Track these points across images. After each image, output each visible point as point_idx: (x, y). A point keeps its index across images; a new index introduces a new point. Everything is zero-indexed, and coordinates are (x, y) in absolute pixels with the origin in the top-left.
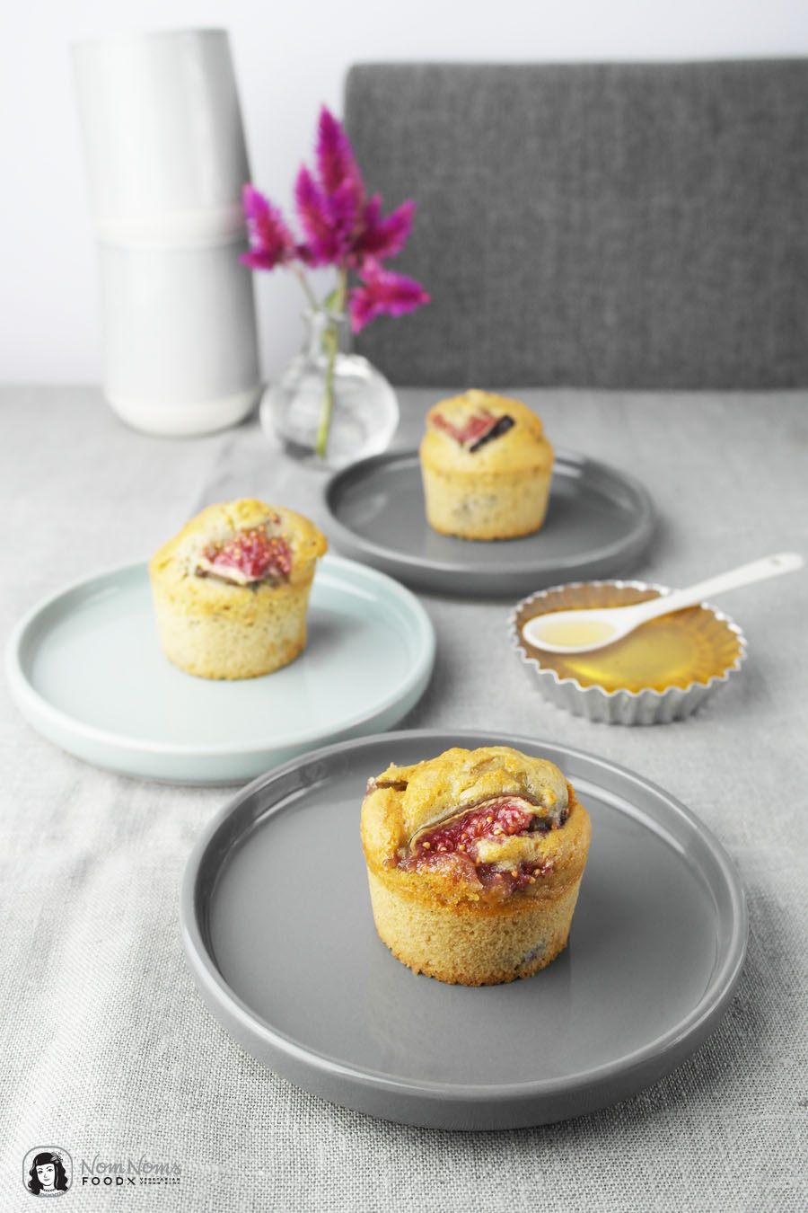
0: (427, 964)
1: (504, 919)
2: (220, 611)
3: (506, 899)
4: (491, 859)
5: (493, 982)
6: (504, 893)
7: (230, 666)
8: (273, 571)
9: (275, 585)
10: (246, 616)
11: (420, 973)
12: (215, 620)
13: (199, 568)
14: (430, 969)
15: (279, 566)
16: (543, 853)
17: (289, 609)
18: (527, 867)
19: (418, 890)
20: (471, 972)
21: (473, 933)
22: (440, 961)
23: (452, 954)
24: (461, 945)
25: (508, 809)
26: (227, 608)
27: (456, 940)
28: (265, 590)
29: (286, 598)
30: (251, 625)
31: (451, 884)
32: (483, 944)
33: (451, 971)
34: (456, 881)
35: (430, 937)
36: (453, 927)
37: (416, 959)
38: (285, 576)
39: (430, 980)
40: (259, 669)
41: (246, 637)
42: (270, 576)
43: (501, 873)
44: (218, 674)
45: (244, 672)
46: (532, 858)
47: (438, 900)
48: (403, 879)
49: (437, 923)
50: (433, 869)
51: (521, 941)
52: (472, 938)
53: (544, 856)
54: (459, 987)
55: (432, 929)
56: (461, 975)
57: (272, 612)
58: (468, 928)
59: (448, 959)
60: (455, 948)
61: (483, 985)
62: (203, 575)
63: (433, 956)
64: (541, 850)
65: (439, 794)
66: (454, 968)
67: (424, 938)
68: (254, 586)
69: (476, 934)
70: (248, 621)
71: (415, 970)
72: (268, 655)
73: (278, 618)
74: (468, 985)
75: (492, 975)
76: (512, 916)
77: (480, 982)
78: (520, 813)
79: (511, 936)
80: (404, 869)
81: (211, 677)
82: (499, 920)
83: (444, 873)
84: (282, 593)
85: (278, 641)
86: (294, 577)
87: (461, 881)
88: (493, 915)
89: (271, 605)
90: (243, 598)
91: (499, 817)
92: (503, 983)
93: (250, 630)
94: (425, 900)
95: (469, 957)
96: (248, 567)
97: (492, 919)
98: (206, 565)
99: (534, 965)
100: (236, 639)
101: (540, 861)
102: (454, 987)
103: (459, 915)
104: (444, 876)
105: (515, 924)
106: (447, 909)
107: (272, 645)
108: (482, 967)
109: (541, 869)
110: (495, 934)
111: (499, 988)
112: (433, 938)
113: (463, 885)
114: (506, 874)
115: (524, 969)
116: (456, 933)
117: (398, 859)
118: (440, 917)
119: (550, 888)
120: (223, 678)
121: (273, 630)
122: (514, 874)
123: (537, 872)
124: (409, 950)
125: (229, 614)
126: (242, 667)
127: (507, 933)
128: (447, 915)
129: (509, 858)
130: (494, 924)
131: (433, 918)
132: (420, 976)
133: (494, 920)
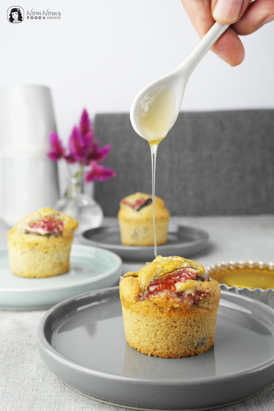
0: (155, 350)
1: (190, 317)
2: (34, 246)
3: (190, 307)
4: (182, 289)
5: (186, 356)
6: (190, 304)
7: (37, 272)
8: (56, 230)
9: (57, 236)
10: (44, 248)
11: (152, 356)
12: (32, 250)
13: (26, 230)
14: (156, 352)
15: (58, 229)
16: (204, 287)
17: (62, 248)
18: (198, 293)
19: (151, 308)
20: (176, 350)
21: (176, 327)
22: (161, 347)
23: (166, 340)
24: (171, 335)
25: (185, 272)
26: (37, 244)
27: (169, 332)
28: (52, 238)
29: (61, 242)
30: (46, 253)
31: (166, 300)
32: (181, 333)
33: (166, 351)
34: (168, 299)
35: (156, 333)
36: (167, 324)
37: (150, 348)
38: (61, 233)
39: (157, 358)
40: (49, 273)
41: (44, 258)
42: (54, 233)
43: (187, 295)
44: (33, 275)
45: (43, 274)
46: (199, 289)
47: (159, 311)
48: (143, 304)
49: (160, 323)
50: (157, 296)
51: (197, 332)
52: (176, 330)
53: (205, 288)
54: (170, 359)
55: (157, 328)
56: (171, 352)
57: (55, 248)
58: (174, 324)
59: (165, 344)
60: (168, 337)
61: (181, 357)
62: (28, 233)
63: (158, 344)
64: (203, 286)
65: (154, 270)
66: (168, 349)
67: (154, 334)
68: (48, 235)
69: (178, 328)
70: (45, 250)
71: (150, 354)
72: (54, 267)
73: (58, 251)
74: (175, 358)
75: (185, 351)
76: (193, 316)
77: (180, 356)
78: (191, 273)
79: (193, 328)
80: (143, 300)
81: (29, 277)
82: (188, 318)
83: (162, 296)
84: (59, 239)
85: (58, 262)
86: (64, 234)
87: (170, 298)
88: (185, 315)
89: (55, 244)
90: (43, 240)
91: (182, 275)
92: (190, 356)
93: (46, 255)
94: (154, 312)
95: (174, 341)
96: (46, 229)
97: (185, 317)
98: (29, 229)
99: (203, 348)
100: (40, 259)
101: (204, 290)
102: (168, 360)
103: (170, 317)
104: (163, 297)
105: (195, 321)
106: (164, 315)
107: (55, 263)
108: (181, 347)
109: (204, 293)
110: (186, 326)
111: (188, 359)
112: (158, 333)
113: (171, 300)
114: (190, 295)
115: (199, 349)
116: (169, 328)
117: (139, 296)
118: (161, 320)
119: (208, 304)
120: (35, 277)
121: (56, 256)
122: (193, 295)
123: (202, 295)
124: (146, 344)
125: (38, 247)
126: (42, 272)
127: (191, 326)
128: (165, 318)
129: (190, 288)
130: (186, 320)
131: (158, 321)
132: (152, 357)
133: (186, 318)
